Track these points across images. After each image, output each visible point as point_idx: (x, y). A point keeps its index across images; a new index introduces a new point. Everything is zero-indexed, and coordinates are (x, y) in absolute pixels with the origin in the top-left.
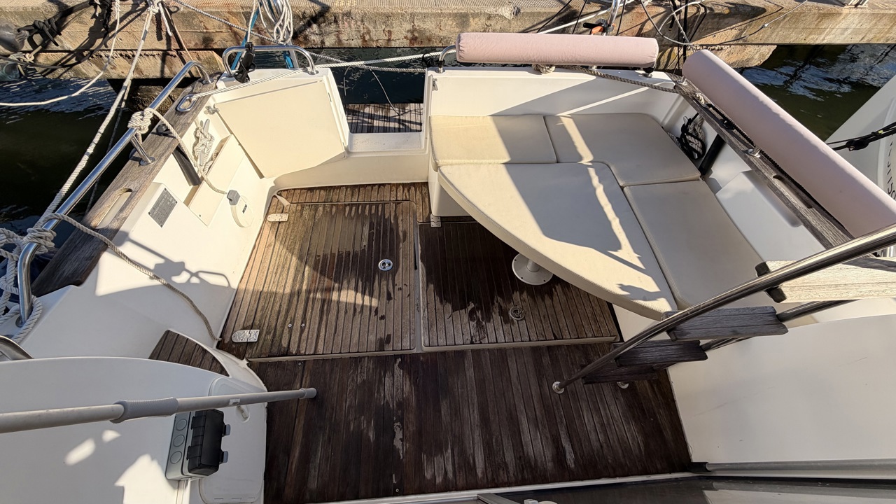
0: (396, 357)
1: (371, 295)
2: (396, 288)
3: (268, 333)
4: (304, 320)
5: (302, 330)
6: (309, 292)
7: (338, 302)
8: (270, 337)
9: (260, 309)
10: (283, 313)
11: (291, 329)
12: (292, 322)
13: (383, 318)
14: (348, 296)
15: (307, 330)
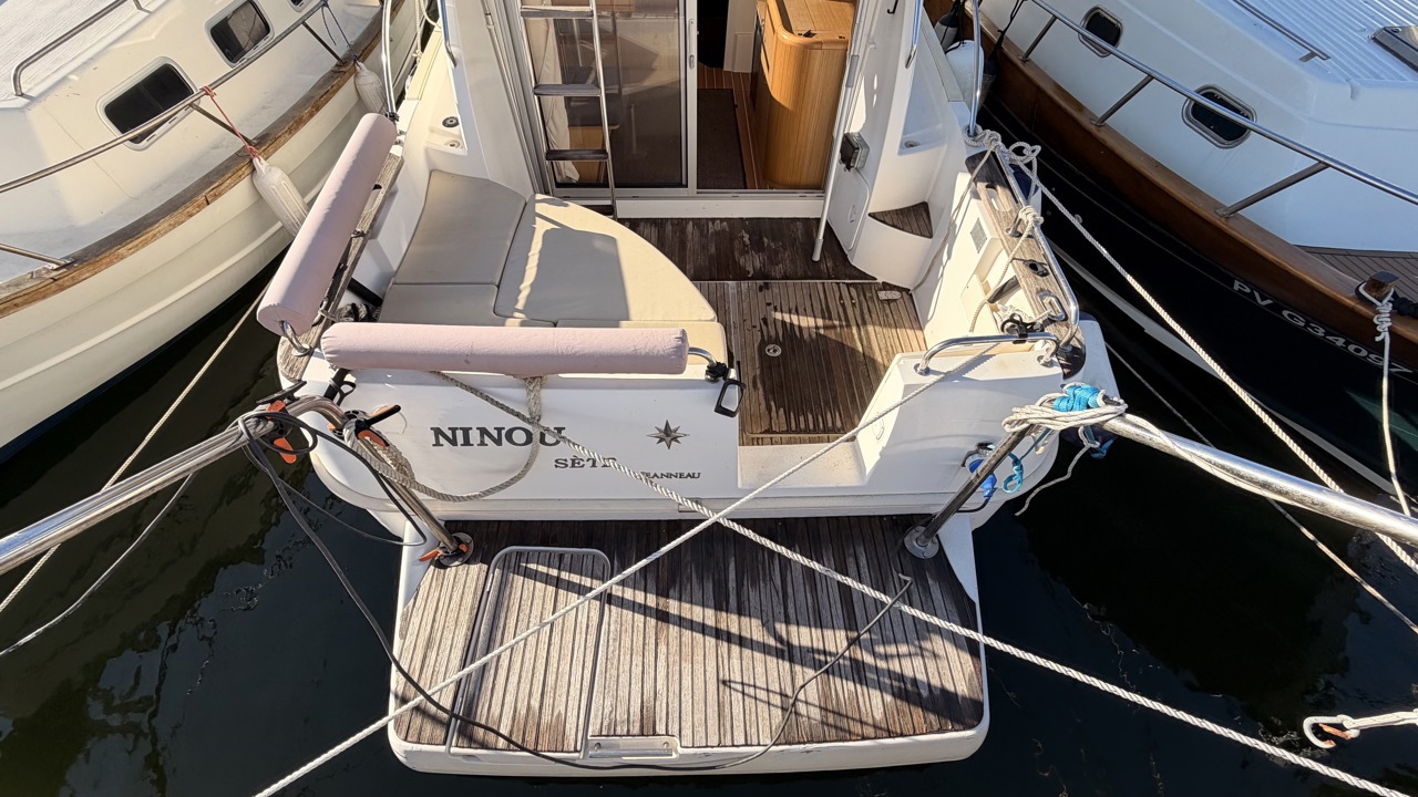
0: (752, 278)
1: (783, 322)
2: (758, 328)
3: (872, 298)
4: (843, 305)
5: (841, 298)
6: (849, 326)
7: (815, 317)
8: (868, 295)
9: (890, 315)
10: (866, 311)
11: (852, 298)
12: (854, 305)
13: (769, 304)
14: (807, 322)
15: (837, 298)
